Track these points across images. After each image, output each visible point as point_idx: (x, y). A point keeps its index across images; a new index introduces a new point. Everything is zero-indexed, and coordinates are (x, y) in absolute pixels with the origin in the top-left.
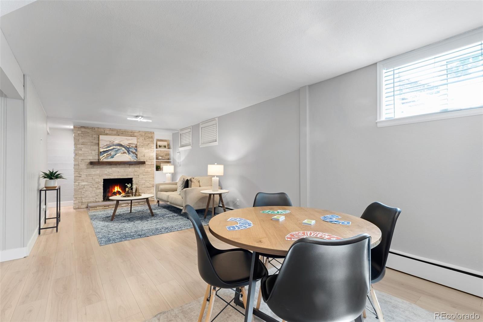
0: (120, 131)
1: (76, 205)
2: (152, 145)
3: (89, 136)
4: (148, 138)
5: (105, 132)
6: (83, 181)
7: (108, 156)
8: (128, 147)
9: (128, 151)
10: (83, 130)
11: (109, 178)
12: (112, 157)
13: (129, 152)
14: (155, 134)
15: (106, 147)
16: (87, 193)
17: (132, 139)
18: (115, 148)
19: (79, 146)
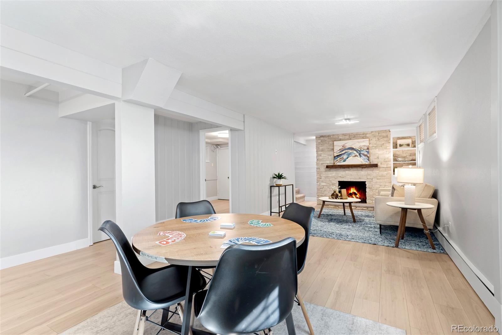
0: (352, 135)
2: (388, 145)
3: (326, 143)
4: (382, 138)
5: (339, 138)
6: (323, 182)
7: (341, 160)
8: (359, 149)
9: (360, 155)
10: (322, 138)
11: (343, 181)
12: (345, 161)
13: (361, 155)
14: (391, 133)
15: (339, 151)
17: (363, 141)
18: (348, 152)
19: (319, 153)
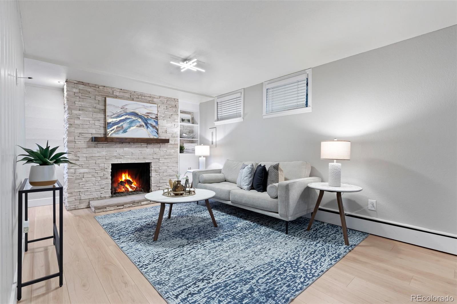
0: (135, 94)
1: (71, 205)
2: (176, 117)
3: (90, 97)
4: (170, 108)
5: (114, 94)
6: (81, 166)
7: (118, 129)
8: (146, 117)
9: (146, 124)
10: (81, 87)
11: (120, 163)
12: (125, 131)
13: (148, 125)
14: (179, 103)
15: (116, 115)
16: (88, 185)
17: (151, 107)
18: (129, 118)
19: (75, 112)
